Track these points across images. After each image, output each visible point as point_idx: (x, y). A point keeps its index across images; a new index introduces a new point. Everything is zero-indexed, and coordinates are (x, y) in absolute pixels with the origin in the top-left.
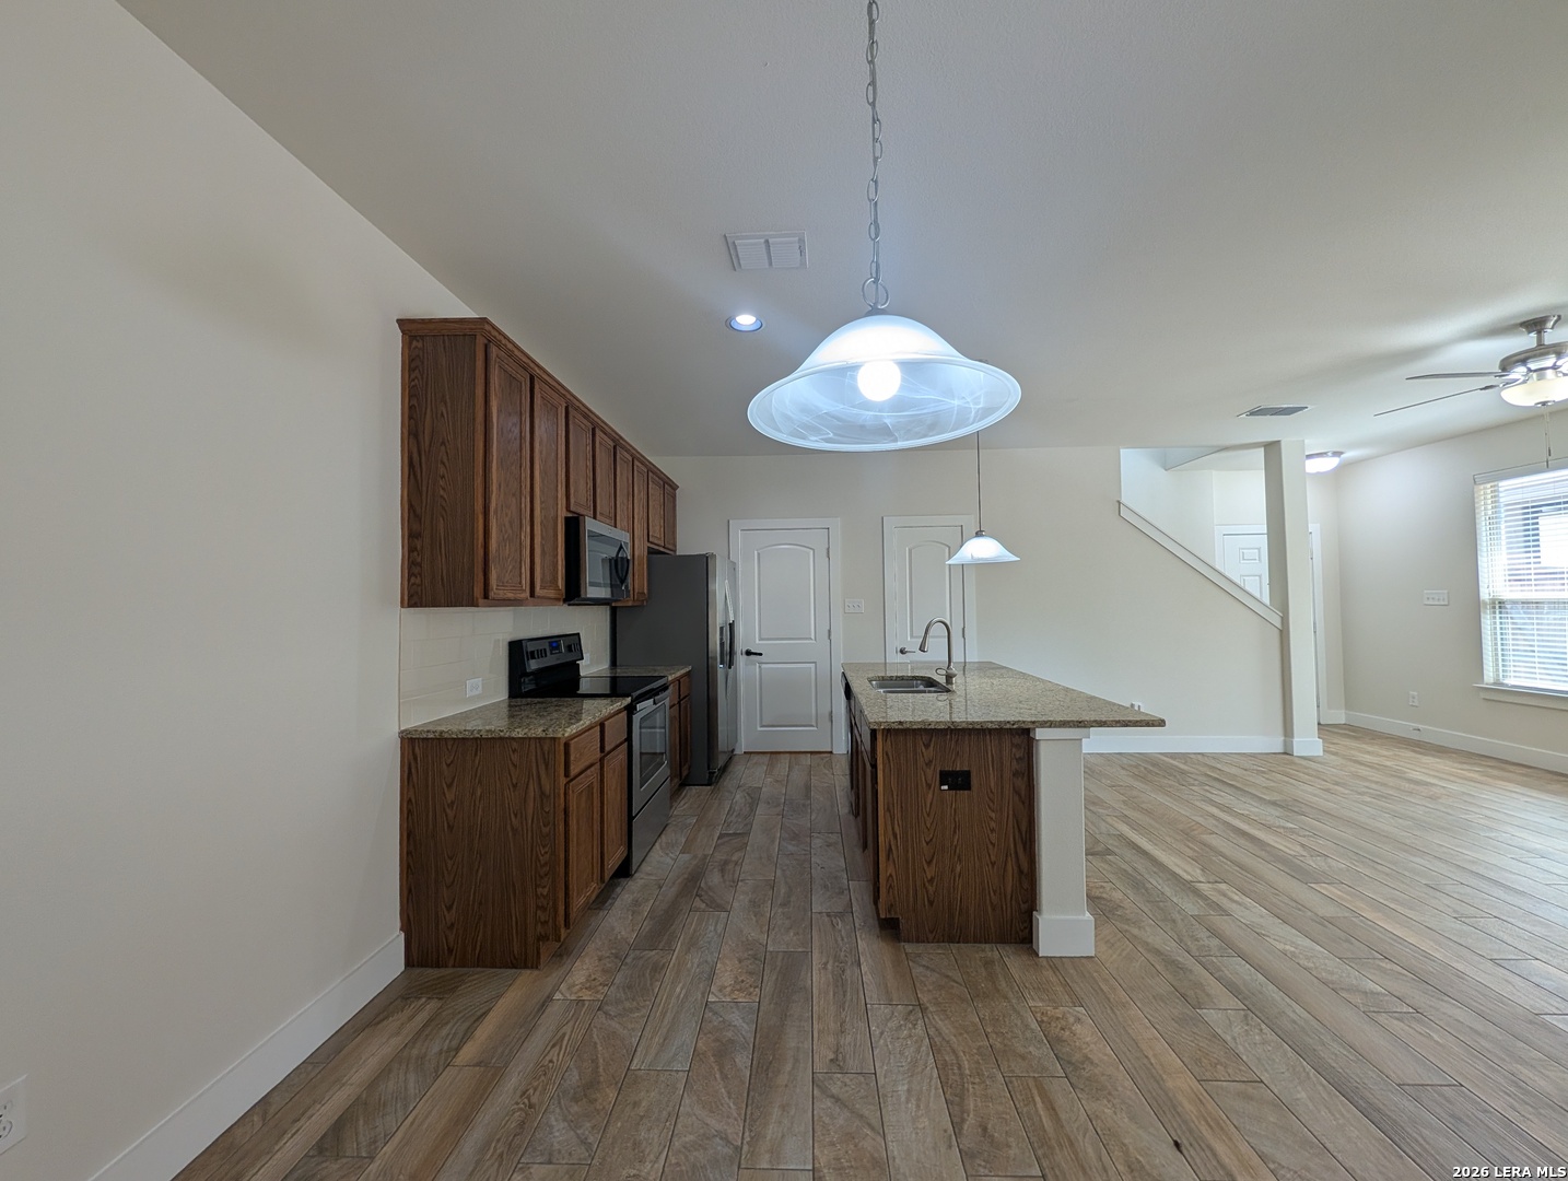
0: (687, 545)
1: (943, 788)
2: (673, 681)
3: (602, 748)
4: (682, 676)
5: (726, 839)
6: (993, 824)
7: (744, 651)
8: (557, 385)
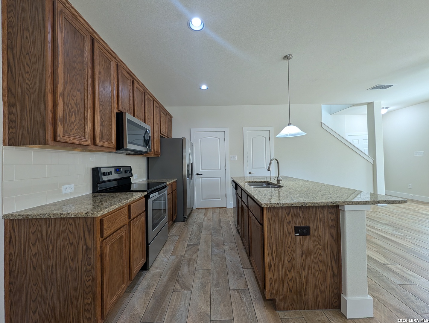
0: (175, 135)
1: (296, 235)
2: (169, 185)
3: (129, 217)
4: (173, 182)
5: (190, 247)
6: (320, 252)
7: (196, 174)
8: (110, 50)
